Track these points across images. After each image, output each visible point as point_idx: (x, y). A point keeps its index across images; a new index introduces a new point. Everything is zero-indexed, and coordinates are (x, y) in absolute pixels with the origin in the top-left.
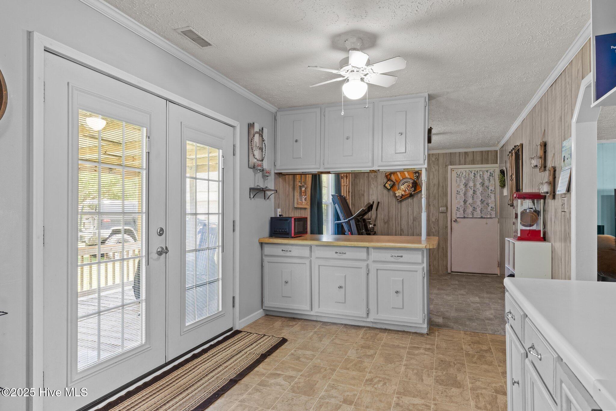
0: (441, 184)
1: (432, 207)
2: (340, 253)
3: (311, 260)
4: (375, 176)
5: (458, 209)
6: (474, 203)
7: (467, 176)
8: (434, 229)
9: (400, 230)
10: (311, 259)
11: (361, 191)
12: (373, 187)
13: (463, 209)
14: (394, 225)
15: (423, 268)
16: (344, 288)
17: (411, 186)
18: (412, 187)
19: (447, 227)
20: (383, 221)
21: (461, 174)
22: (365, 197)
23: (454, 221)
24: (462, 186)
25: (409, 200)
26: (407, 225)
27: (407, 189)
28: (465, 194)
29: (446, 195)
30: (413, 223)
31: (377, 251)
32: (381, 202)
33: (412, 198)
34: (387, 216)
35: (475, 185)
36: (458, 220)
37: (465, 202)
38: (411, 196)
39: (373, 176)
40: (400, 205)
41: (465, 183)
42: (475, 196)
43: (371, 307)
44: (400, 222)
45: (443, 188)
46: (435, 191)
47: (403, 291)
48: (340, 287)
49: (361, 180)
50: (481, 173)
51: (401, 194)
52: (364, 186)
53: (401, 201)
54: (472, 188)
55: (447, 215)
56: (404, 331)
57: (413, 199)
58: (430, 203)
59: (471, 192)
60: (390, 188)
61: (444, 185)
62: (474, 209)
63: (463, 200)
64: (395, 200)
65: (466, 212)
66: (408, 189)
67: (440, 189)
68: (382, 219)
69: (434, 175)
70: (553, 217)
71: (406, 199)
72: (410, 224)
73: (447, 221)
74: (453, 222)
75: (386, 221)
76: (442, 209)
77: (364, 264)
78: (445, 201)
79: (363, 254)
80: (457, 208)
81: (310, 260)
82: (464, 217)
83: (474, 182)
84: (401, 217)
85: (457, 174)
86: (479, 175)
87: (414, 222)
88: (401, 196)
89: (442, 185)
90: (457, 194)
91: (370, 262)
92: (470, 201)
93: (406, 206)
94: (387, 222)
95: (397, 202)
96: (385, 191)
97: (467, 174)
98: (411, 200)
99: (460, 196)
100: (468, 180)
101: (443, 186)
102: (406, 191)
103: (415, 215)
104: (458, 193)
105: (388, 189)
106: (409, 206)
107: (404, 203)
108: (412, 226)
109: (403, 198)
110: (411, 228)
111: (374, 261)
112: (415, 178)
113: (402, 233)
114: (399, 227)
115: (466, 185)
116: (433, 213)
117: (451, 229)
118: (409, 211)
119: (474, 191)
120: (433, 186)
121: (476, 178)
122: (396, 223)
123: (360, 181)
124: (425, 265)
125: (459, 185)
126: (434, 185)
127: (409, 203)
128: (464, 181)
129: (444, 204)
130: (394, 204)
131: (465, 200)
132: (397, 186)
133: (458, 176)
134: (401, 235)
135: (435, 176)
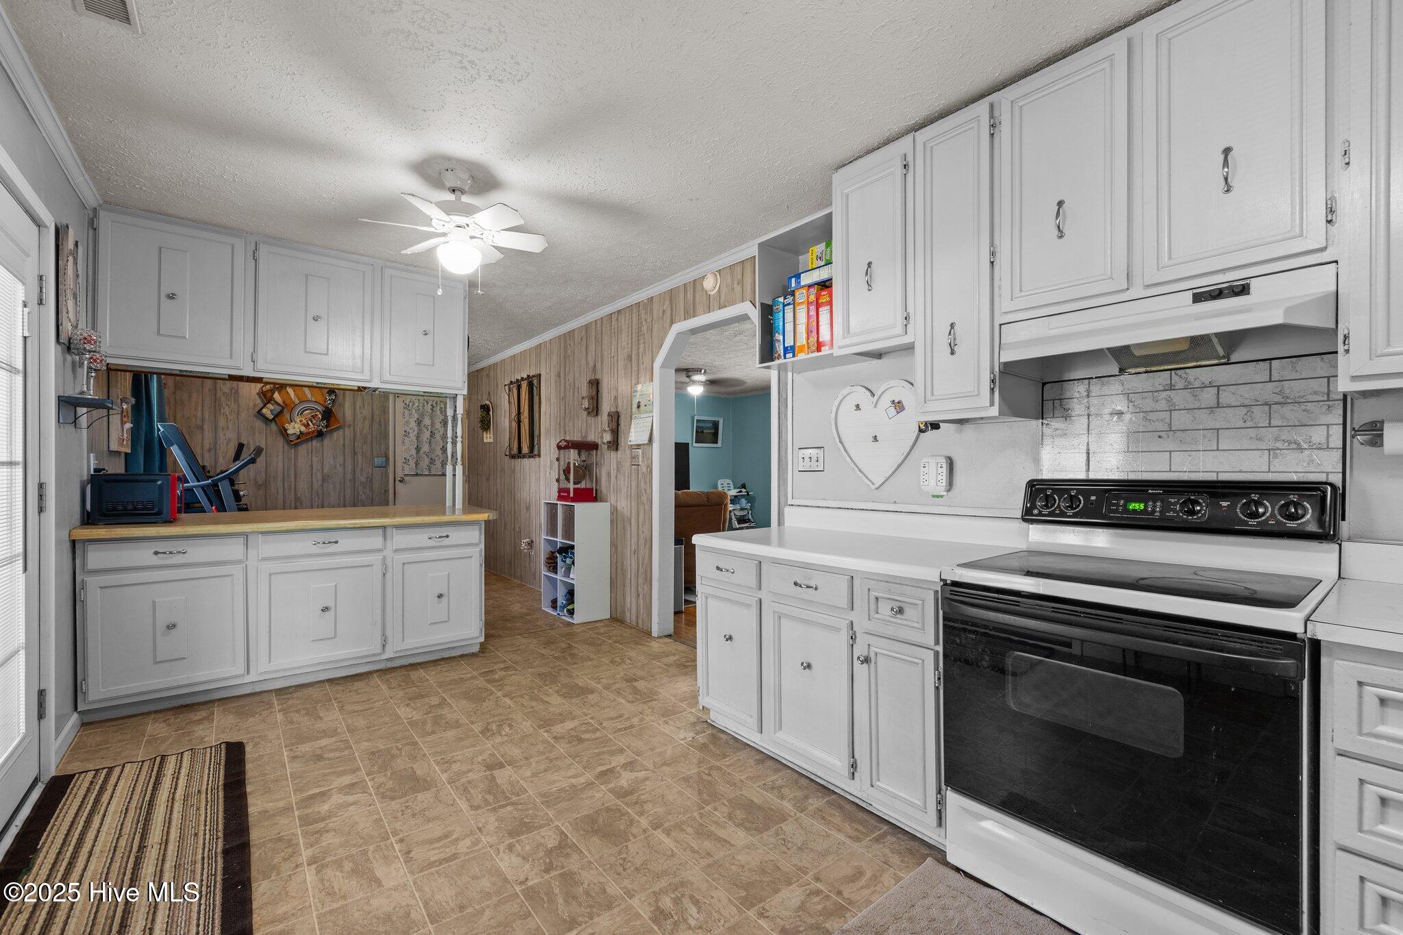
0: (377, 418)
1: (359, 457)
2: (324, 543)
3: (246, 566)
4: (233, 391)
5: (406, 461)
6: (432, 451)
7: (421, 408)
8: (364, 495)
9: (293, 499)
10: (248, 563)
11: (194, 419)
12: (227, 413)
13: (415, 460)
14: (281, 491)
15: (481, 551)
16: (333, 609)
17: (320, 416)
18: (323, 419)
19: (387, 491)
20: (252, 482)
21: (411, 404)
22: (206, 433)
23: (400, 481)
24: (413, 424)
25: (314, 442)
26: (310, 490)
27: (311, 421)
28: (418, 437)
29: (385, 436)
30: (322, 485)
31: (404, 531)
32: (248, 444)
33: (320, 438)
34: (264, 474)
35: (433, 424)
36: (406, 478)
37: (418, 449)
38: (320, 434)
39: (227, 390)
40: (293, 453)
41: (418, 419)
42: (433, 440)
43: (389, 633)
44: (293, 483)
45: (381, 425)
46: (366, 429)
47: (449, 594)
48: (325, 609)
49: (194, 395)
50: (442, 406)
51: (298, 431)
52: (203, 407)
53: (296, 445)
54: (429, 427)
55: (386, 471)
56: (443, 659)
57: (322, 440)
58: (357, 450)
59: (427, 434)
60: (273, 419)
61: (382, 421)
62: (432, 461)
63: (415, 446)
64: (282, 444)
65: (418, 466)
66: (314, 421)
67: (376, 426)
68: (252, 478)
69: (363, 401)
70: (613, 473)
71: (307, 441)
72: (315, 486)
73: (387, 482)
74: (397, 482)
75: (260, 483)
76: (378, 461)
77: (376, 558)
78: (383, 446)
79: (375, 540)
80: (405, 459)
81: (244, 565)
82: (417, 475)
83: (432, 417)
84: (295, 474)
85: (405, 404)
86: (438, 408)
87: (325, 485)
88: (298, 433)
89: (378, 420)
90: (405, 436)
91: (388, 553)
92: (426, 448)
93: (308, 454)
94: (264, 486)
95: (286, 447)
96: (259, 424)
97: (421, 405)
98: (319, 445)
99: (410, 439)
100: (422, 415)
101: (380, 422)
102: (308, 424)
103: (325, 471)
104: (406, 434)
105: (267, 419)
106: (314, 453)
107: (303, 449)
108: (320, 491)
109: (302, 438)
110: (318, 495)
111: (396, 551)
112: (329, 402)
113: (298, 504)
114: (293, 494)
115: (419, 422)
116: (362, 468)
117: (395, 493)
118: (315, 464)
119: (431, 432)
120: (362, 420)
121: (434, 413)
122: (286, 486)
123: (190, 397)
124: (482, 546)
125: (407, 423)
126: (365, 418)
127: (314, 449)
128: (416, 416)
129: (383, 452)
130: (281, 450)
131: (417, 446)
132: (287, 416)
133: (407, 407)
134: (296, 508)
135: (366, 403)
